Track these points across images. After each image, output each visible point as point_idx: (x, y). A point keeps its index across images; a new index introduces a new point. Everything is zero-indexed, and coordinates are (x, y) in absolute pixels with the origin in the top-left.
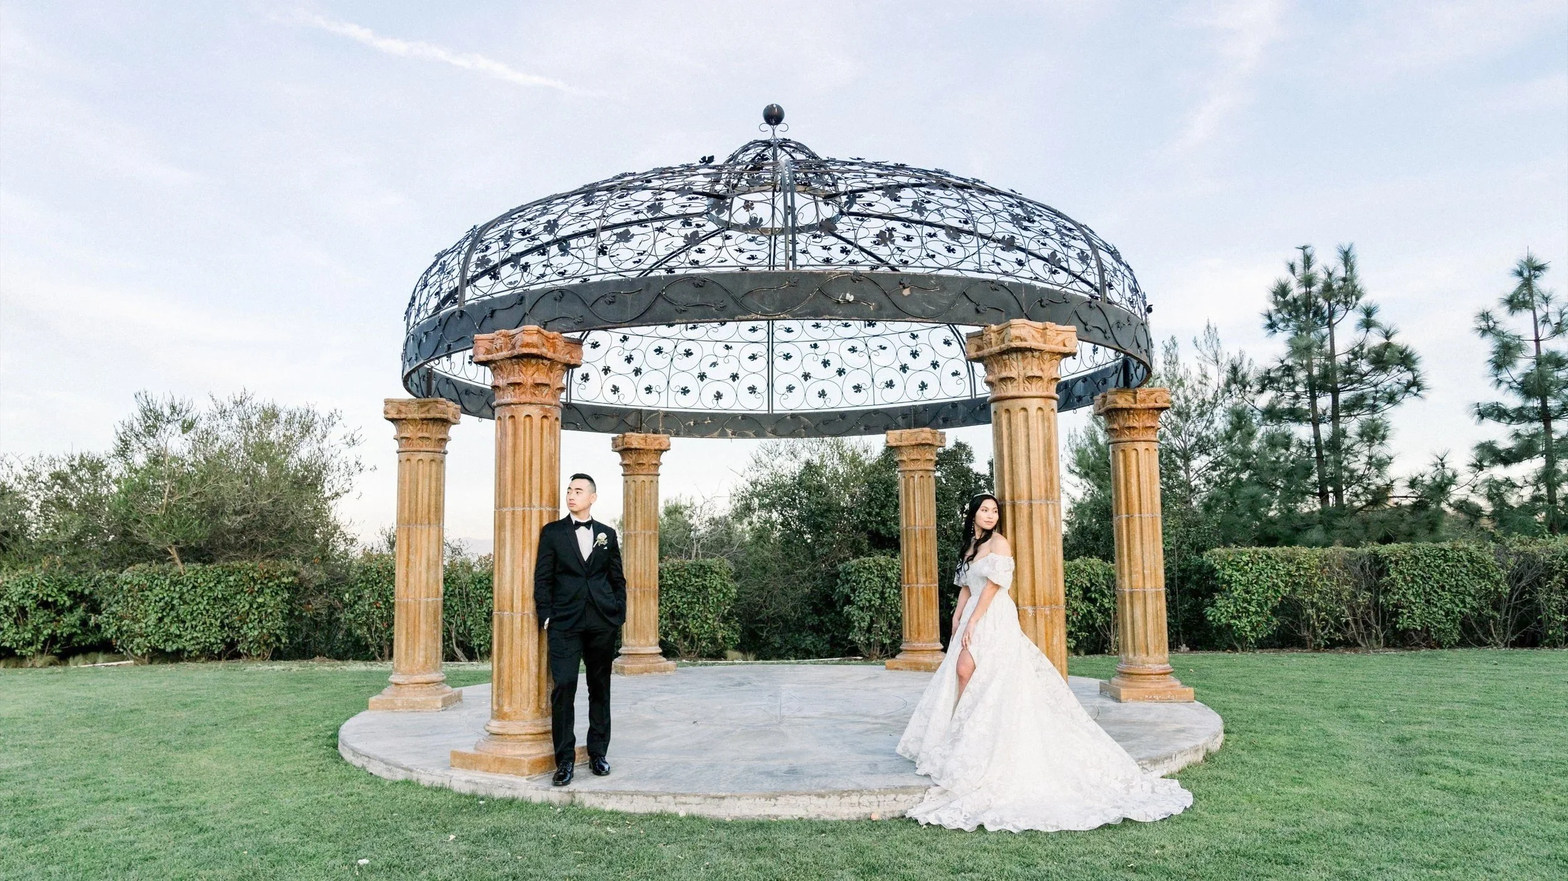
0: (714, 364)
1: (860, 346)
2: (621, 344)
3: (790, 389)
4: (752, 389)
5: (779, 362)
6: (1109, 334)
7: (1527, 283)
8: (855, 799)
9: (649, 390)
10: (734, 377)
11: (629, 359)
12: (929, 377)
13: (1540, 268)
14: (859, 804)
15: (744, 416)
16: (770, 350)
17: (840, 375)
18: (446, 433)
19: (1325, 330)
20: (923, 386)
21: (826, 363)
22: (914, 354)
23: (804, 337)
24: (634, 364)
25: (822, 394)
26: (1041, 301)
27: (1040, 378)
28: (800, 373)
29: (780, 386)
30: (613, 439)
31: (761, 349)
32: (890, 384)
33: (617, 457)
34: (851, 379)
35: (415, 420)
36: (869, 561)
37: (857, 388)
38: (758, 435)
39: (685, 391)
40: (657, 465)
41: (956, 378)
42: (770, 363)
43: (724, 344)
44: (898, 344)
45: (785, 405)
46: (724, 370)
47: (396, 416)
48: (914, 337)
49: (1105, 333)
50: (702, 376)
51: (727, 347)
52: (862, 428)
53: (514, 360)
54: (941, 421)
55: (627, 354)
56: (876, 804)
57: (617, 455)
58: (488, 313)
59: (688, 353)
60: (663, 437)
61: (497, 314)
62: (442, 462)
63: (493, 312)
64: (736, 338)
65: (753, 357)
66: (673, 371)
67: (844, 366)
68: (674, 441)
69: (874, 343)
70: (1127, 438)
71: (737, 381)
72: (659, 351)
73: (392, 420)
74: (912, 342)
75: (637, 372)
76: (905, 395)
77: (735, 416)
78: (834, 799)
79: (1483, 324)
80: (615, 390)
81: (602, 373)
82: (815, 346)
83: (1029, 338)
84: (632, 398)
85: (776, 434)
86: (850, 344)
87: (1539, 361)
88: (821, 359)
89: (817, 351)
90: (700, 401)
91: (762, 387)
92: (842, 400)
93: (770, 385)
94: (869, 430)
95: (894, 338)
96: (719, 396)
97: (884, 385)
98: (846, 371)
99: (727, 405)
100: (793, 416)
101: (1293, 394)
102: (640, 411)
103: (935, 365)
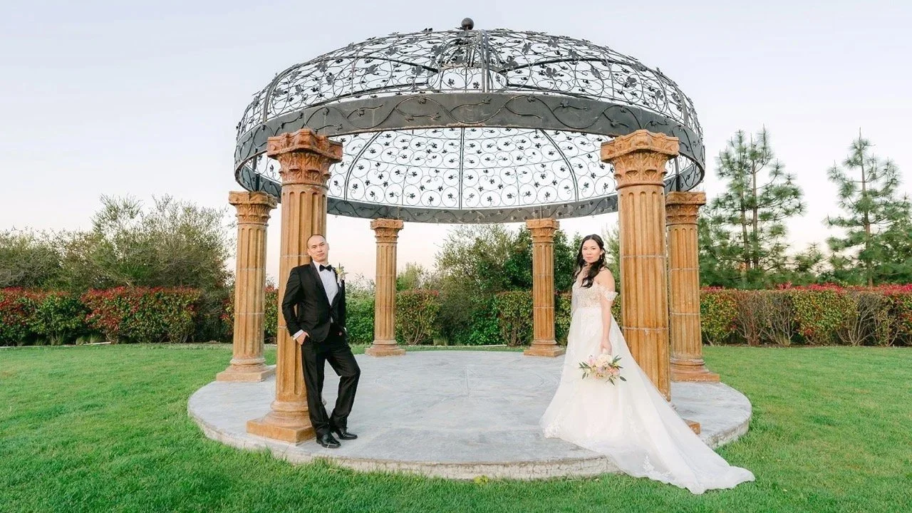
0: (429, 181)
1: (512, 172)
2: (376, 168)
3: (472, 196)
4: (450, 196)
5: (466, 181)
6: (689, 149)
7: (859, 152)
8: (530, 468)
9: (392, 195)
10: (440, 189)
11: (381, 177)
12: (551, 190)
13: (866, 144)
14: (533, 471)
15: (446, 211)
16: (461, 174)
17: (500, 188)
18: (268, 214)
19: (750, 176)
20: (548, 195)
21: (492, 181)
22: (543, 177)
23: (480, 166)
24: (384, 180)
25: (490, 199)
26: (651, 122)
27: (655, 171)
28: (477, 187)
29: (466, 194)
30: (371, 222)
31: (456, 173)
32: (528, 194)
33: (373, 233)
34: (507, 191)
35: (247, 204)
36: (511, 294)
37: (510, 196)
38: (453, 222)
39: (412, 196)
40: (396, 237)
41: (567, 190)
42: (461, 181)
43: (434, 169)
44: (534, 170)
45: (468, 205)
46: (434, 185)
47: (236, 202)
48: (543, 166)
49: (687, 148)
50: (422, 188)
51: (437, 171)
52: (512, 219)
53: (294, 153)
54: (558, 215)
55: (380, 174)
56: (545, 471)
57: (374, 231)
58: (280, 125)
59: (414, 174)
60: (399, 221)
61: (286, 126)
62: (265, 231)
63: (283, 125)
64: (442, 166)
65: (451, 177)
66: (406, 184)
67: (503, 183)
68: (405, 223)
69: (520, 170)
70: (679, 222)
71: (442, 191)
72: (398, 172)
73: (234, 204)
74: (543, 169)
75: (386, 184)
76: (537, 200)
77: (440, 211)
78: (516, 468)
79: (833, 175)
80: (373, 194)
81: (365, 185)
82: (487, 171)
83: (650, 143)
84: (382, 199)
85: (463, 221)
86: (506, 170)
87: (865, 194)
88: (489, 179)
89: (488, 174)
90: (420, 202)
91: (455, 194)
92: (501, 202)
93: (461, 194)
94: (516, 219)
95: (532, 167)
96: (431, 199)
97: (525, 194)
98: (504, 186)
99: (436, 204)
100: (473, 211)
101: (733, 209)
102: (386, 207)
103: (554, 183)
